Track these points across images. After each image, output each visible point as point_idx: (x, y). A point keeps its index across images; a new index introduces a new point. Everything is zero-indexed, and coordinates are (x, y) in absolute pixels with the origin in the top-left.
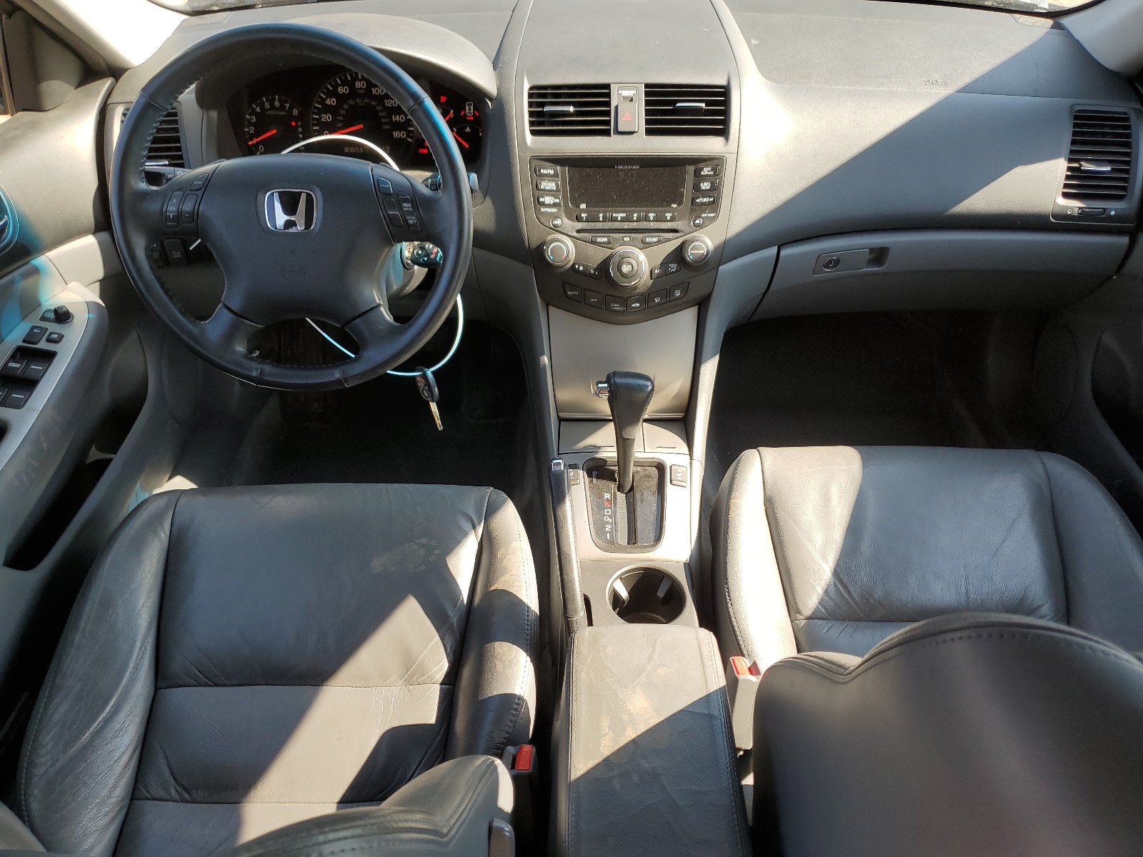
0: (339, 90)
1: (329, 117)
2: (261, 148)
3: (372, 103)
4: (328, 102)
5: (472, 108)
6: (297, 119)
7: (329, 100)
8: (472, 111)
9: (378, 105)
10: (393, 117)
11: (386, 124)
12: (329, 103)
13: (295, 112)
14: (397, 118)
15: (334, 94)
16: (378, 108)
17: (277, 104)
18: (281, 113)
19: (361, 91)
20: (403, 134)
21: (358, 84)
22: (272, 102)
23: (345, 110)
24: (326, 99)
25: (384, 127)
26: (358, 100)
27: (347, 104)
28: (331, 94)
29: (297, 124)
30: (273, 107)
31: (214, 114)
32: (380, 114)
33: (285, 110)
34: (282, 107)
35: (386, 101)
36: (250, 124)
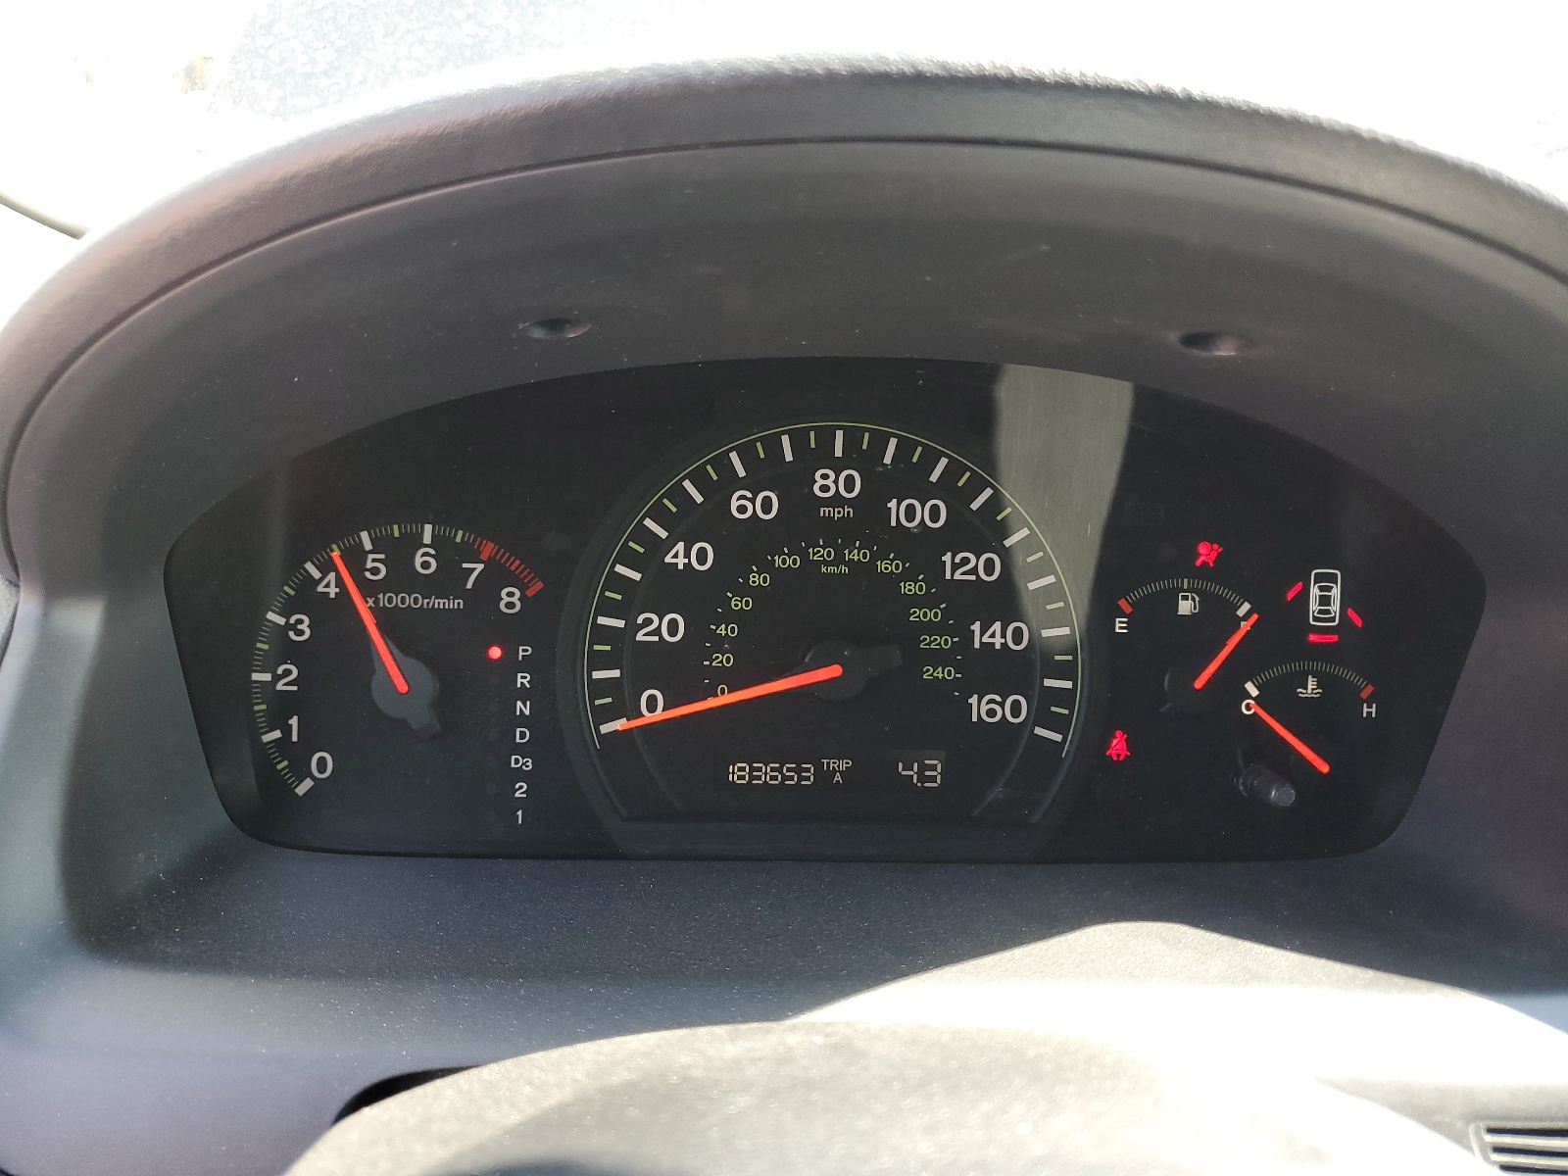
0: (734, 504)
1: (673, 625)
2: (322, 762)
3: (881, 566)
4: (677, 556)
5: (1336, 592)
6: (509, 631)
7: (680, 546)
8: (1335, 607)
9: (908, 576)
10: (976, 627)
11: (939, 658)
12: (681, 562)
13: (510, 598)
14: (996, 636)
15: (709, 522)
16: (908, 588)
17: (424, 561)
18: (440, 603)
19: (837, 513)
20: (1016, 707)
21: (826, 482)
22: (399, 553)
23: (756, 592)
24: (669, 544)
25: (930, 673)
26: (820, 553)
27: (766, 567)
28: (687, 525)
29: (510, 652)
30: (402, 577)
31: (85, 621)
32: (917, 614)
33: (461, 593)
34: (448, 579)
35: (947, 558)
36: (288, 651)
